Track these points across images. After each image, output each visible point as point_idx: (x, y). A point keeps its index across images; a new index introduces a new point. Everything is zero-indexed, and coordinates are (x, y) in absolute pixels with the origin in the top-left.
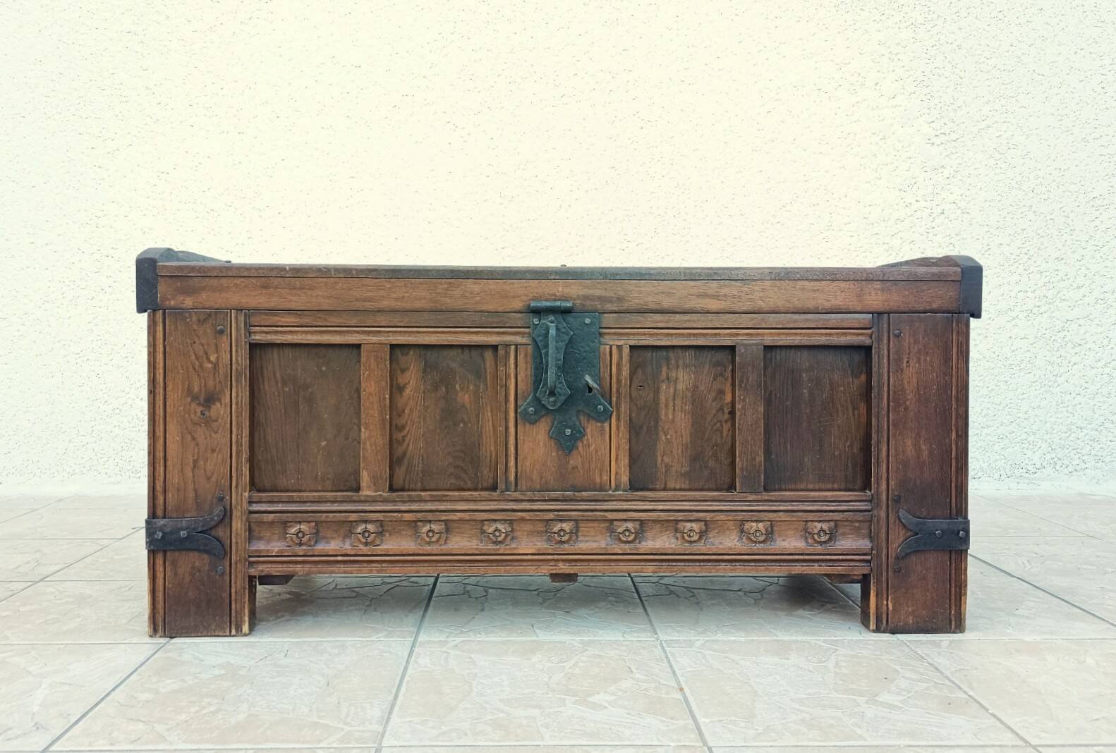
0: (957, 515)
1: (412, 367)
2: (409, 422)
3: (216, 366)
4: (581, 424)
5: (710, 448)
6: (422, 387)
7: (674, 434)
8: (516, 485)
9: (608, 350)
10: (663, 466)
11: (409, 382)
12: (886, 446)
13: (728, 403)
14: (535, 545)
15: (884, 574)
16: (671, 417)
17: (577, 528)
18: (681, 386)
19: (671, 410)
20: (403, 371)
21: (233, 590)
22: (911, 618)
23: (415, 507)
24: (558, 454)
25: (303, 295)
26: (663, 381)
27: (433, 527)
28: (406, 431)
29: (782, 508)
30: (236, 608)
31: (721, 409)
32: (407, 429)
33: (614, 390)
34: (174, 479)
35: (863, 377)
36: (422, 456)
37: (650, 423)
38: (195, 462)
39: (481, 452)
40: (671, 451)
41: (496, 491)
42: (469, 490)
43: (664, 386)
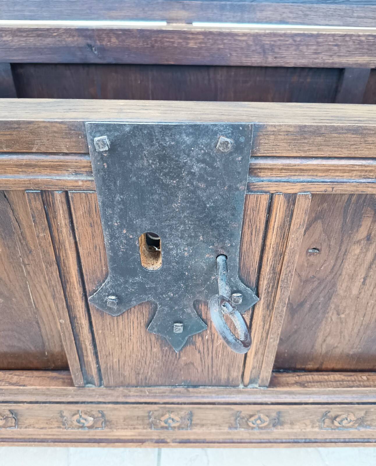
4: (200, 316)
7: (352, 313)
8: (101, 379)
9: (264, 200)
10: (325, 345)
14: (136, 428)
17: (191, 416)
19: (357, 284)
24: (162, 351)
26: (359, 242)
33: (266, 269)
37: (318, 298)
39: (43, 331)
40: (341, 332)
41: (72, 384)
42: (37, 369)
43: (356, 250)
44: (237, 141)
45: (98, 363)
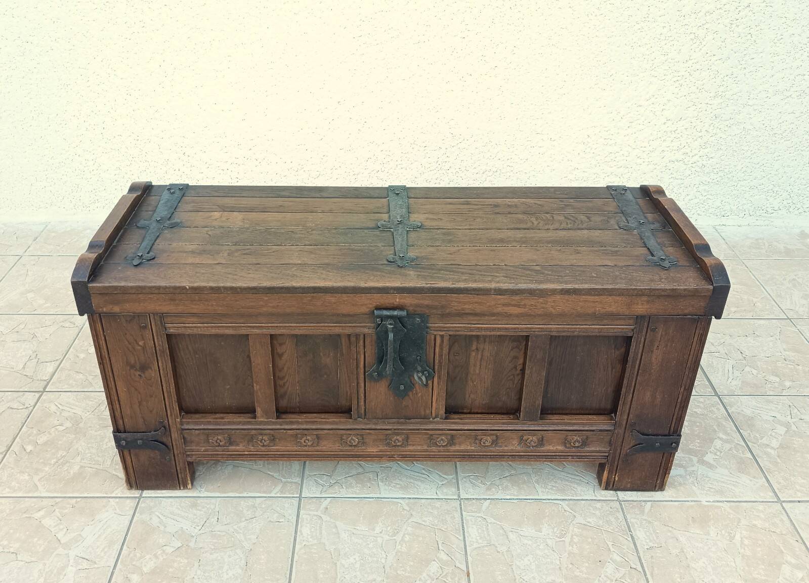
0: (673, 433)
1: (287, 342)
2: (287, 375)
3: (144, 348)
4: (411, 382)
5: (504, 390)
6: (296, 354)
7: (479, 382)
8: (365, 415)
9: (433, 337)
10: (470, 399)
11: (286, 351)
12: (631, 395)
13: (520, 364)
14: (379, 447)
15: (616, 463)
16: (477, 372)
17: (407, 438)
18: (487, 354)
19: (478, 368)
20: (281, 345)
21: (178, 468)
22: (629, 484)
23: (294, 427)
24: (395, 399)
25: (201, 304)
26: (473, 351)
27: (308, 438)
28: (286, 380)
29: (551, 428)
30: (181, 476)
31: (515, 367)
32: (287, 377)
33: (437, 361)
34: (127, 411)
35: (623, 350)
36: (299, 394)
37: (462, 375)
38: (140, 403)
39: (340, 392)
40: (476, 392)
41: (351, 418)
42: (332, 413)
43: (473, 354)
44: (422, 320)
45: (365, 406)
